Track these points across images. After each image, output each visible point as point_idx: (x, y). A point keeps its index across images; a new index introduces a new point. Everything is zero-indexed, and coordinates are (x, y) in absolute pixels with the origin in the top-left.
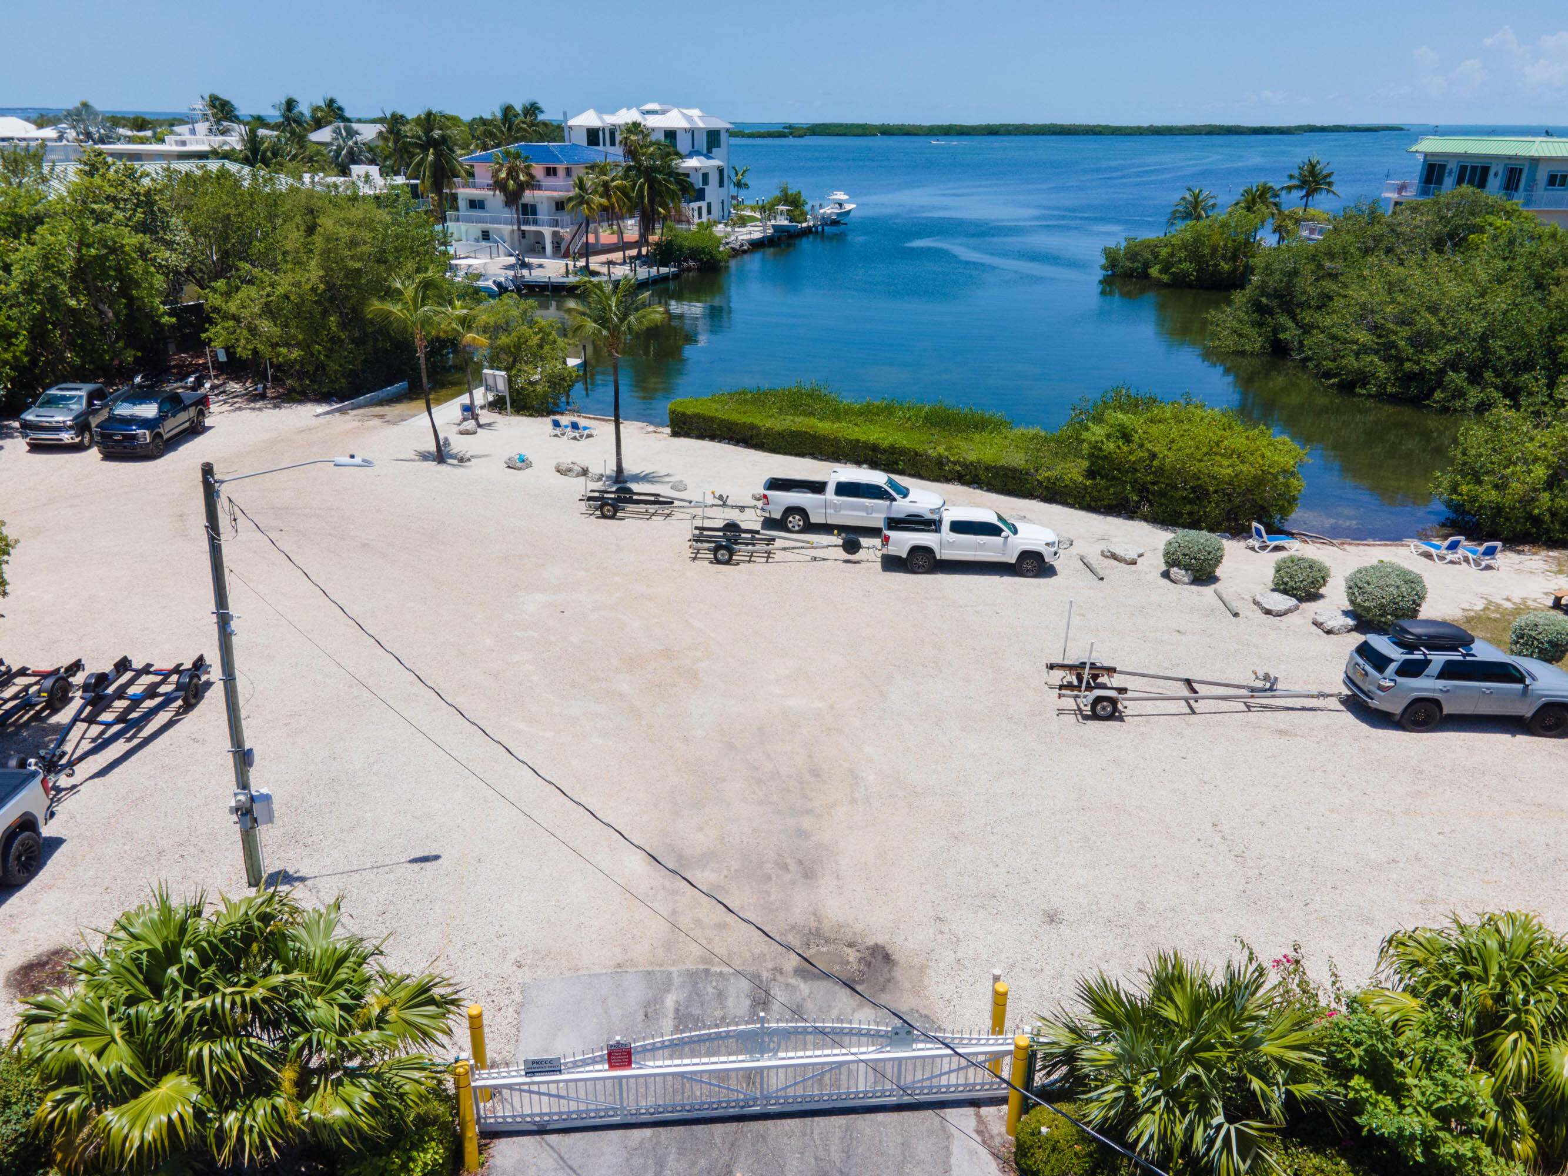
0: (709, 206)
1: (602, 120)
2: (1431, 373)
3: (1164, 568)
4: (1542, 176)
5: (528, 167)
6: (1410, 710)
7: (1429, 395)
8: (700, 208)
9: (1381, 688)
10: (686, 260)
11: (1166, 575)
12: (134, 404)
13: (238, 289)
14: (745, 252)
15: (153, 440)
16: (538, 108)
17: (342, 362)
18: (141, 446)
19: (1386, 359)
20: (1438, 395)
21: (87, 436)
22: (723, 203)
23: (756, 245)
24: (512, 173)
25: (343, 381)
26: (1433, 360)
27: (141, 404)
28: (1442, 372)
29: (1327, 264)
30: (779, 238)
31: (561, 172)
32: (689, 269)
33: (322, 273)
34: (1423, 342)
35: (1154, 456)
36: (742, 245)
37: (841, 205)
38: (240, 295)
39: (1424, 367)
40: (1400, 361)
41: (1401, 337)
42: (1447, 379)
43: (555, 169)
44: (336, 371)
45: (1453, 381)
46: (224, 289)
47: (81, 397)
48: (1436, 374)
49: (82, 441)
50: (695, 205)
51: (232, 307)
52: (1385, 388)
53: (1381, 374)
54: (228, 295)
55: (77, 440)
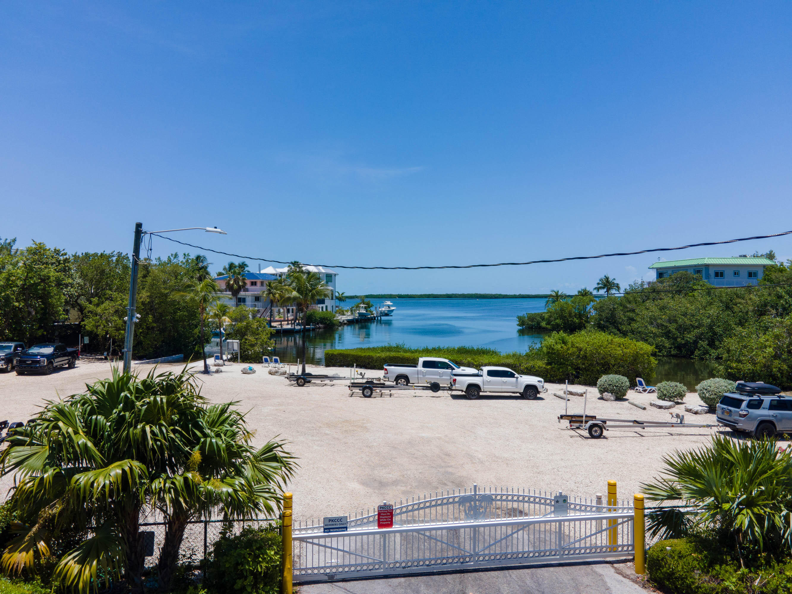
0: (326, 307)
1: (276, 271)
2: (690, 343)
3: (599, 395)
4: (712, 272)
5: (244, 279)
6: (759, 428)
7: (692, 353)
8: (322, 308)
9: (741, 416)
10: (318, 324)
11: (601, 398)
12: (41, 348)
13: (103, 303)
14: (345, 324)
15: (48, 364)
16: (245, 265)
17: (152, 340)
18: (41, 367)
19: (668, 338)
20: (697, 353)
21: (10, 365)
22: (333, 307)
23: (350, 323)
24: (236, 281)
25: (151, 349)
26: (690, 337)
27: (44, 347)
28: (696, 342)
29: (628, 306)
30: (361, 320)
31: (259, 284)
32: (319, 328)
33: (149, 294)
34: (683, 329)
35: (580, 350)
36: (344, 321)
37: (389, 307)
38: (104, 305)
39: (687, 340)
40: (675, 339)
41: (672, 327)
42: (699, 345)
43: (256, 282)
44: (148, 344)
45: (702, 346)
46: (97, 301)
47: (11, 346)
48: (694, 343)
49: (7, 368)
50: (321, 306)
51: (99, 310)
52: (670, 352)
53: (667, 345)
54: (98, 305)
55: (4, 367)
